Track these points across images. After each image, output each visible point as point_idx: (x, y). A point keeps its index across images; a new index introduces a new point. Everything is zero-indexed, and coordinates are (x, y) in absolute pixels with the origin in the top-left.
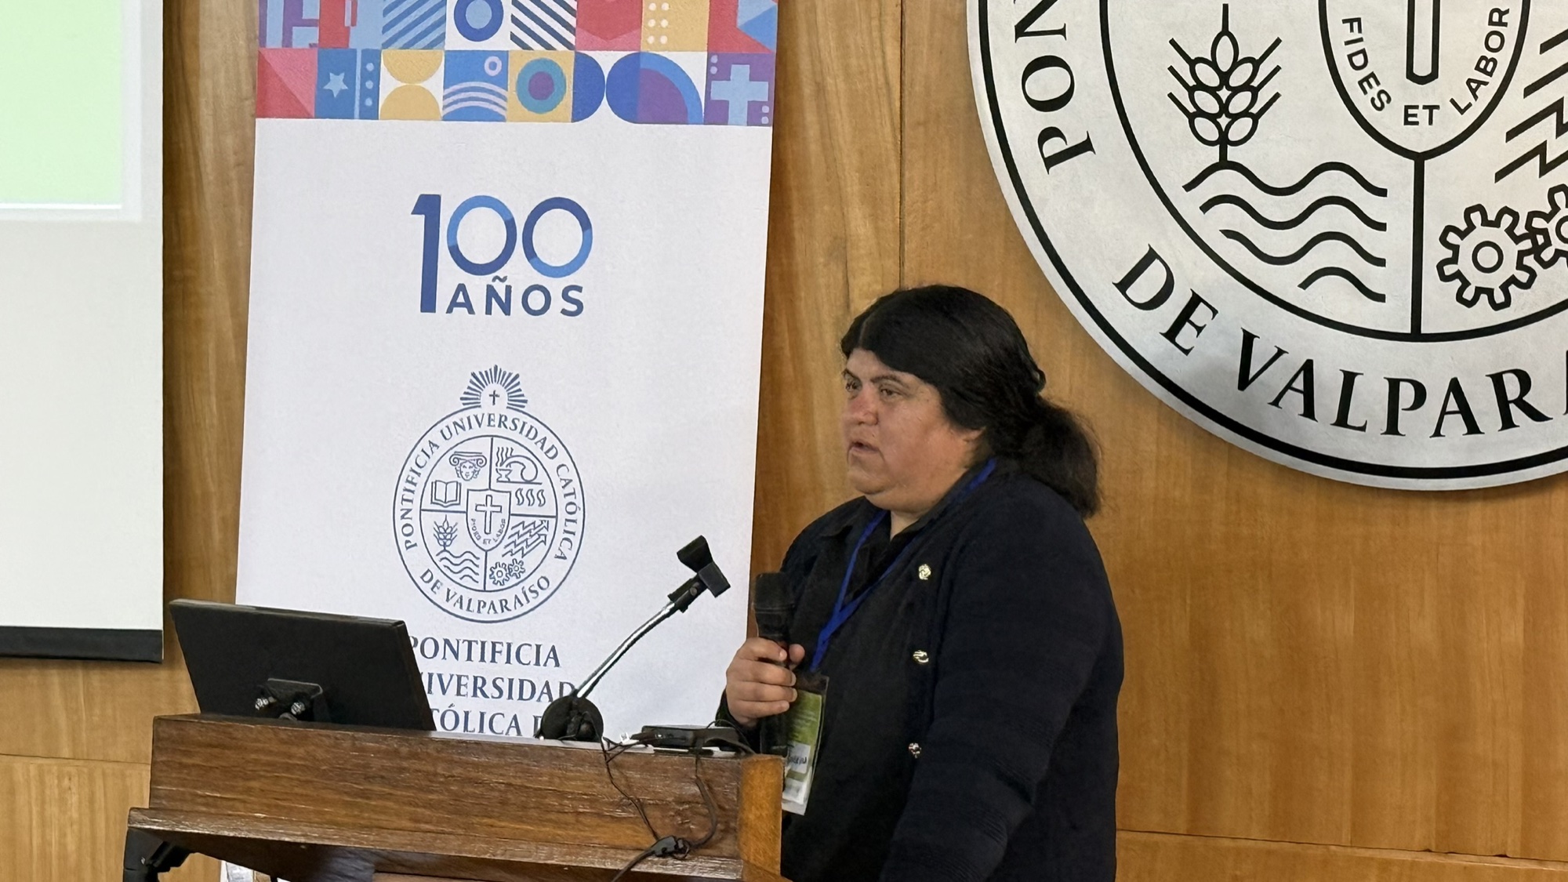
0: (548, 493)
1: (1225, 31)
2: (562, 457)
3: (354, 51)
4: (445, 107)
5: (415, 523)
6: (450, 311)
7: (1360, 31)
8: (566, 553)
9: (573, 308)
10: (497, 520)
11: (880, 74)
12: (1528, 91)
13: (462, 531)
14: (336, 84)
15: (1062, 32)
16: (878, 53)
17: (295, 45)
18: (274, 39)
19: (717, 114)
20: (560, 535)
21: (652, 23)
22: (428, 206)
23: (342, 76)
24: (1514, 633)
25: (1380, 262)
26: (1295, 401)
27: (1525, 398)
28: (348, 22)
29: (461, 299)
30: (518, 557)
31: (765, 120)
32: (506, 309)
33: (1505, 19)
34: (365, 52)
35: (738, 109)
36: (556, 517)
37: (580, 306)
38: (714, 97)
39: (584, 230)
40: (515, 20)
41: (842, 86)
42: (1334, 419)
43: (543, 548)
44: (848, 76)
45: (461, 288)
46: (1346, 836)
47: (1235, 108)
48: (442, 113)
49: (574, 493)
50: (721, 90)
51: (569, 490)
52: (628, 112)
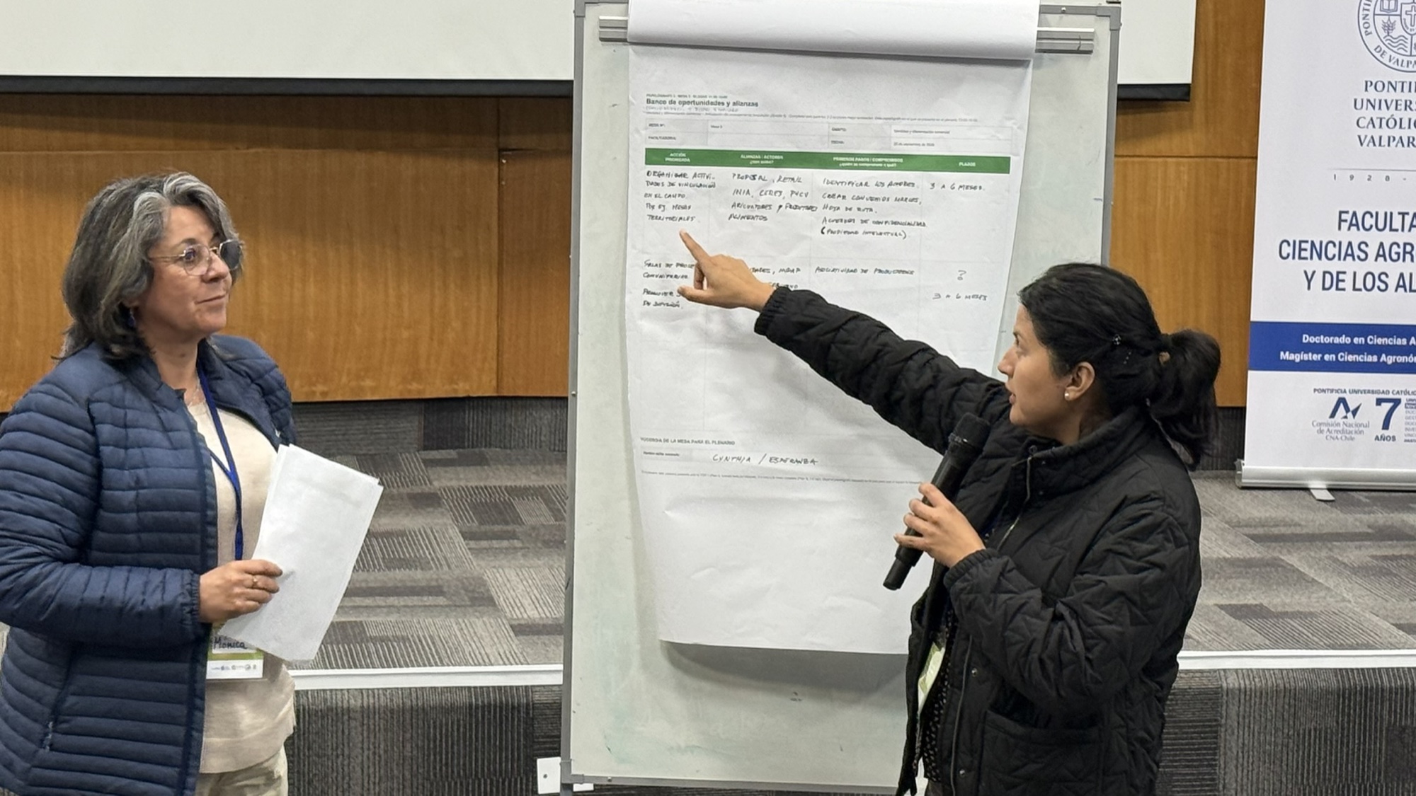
5: (1371, 22)
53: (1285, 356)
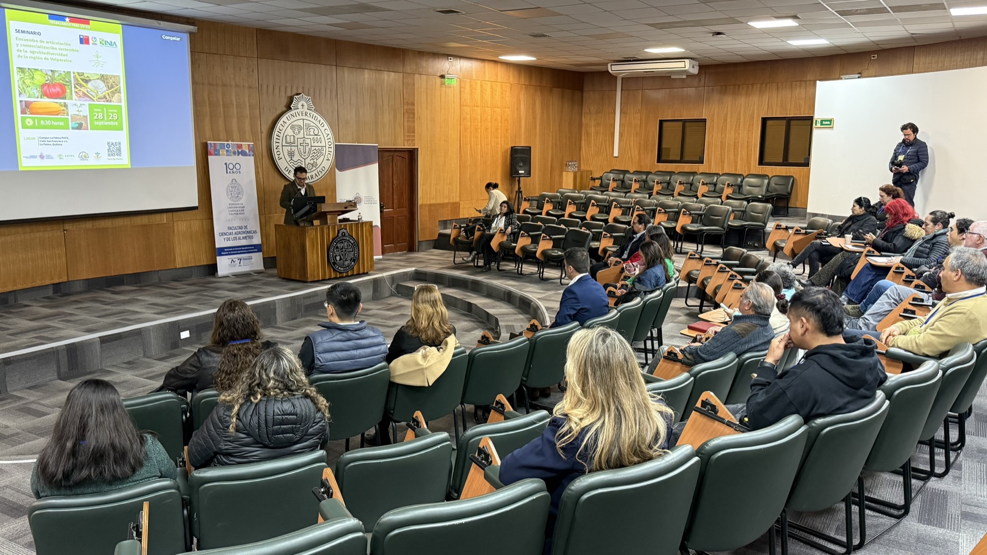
0: (240, 190)
1: (291, 149)
2: (241, 186)
4: (226, 155)
5: (229, 193)
6: (229, 174)
9: (240, 173)
10: (236, 192)
13: (233, 194)
14: (216, 152)
15: (279, 149)
18: (209, 148)
22: (226, 164)
30: (238, 195)
36: (241, 192)
39: (239, 165)
40: (231, 147)
43: (240, 195)
50: (250, 153)
52: (242, 155)
53: (222, 253)
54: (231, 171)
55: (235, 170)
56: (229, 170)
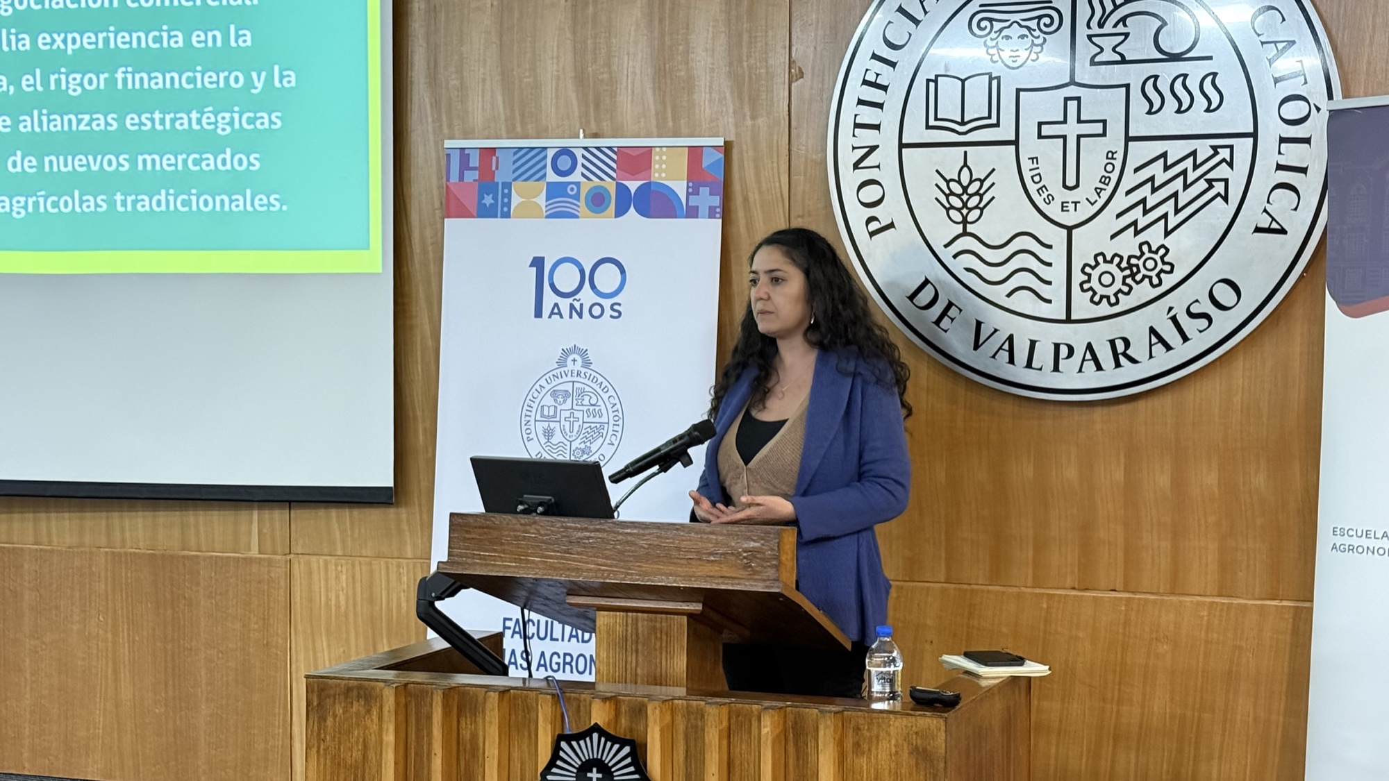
0: (604, 411)
1: (965, 165)
2: (611, 392)
3: (498, 183)
4: (546, 211)
5: (532, 428)
6: (550, 317)
7: (1037, 163)
8: (614, 442)
9: (616, 314)
10: (576, 425)
11: (778, 190)
12: (1128, 193)
13: (558, 432)
14: (488, 200)
15: (878, 167)
16: (777, 179)
17: (466, 180)
18: (454, 178)
19: (692, 213)
20: (610, 432)
21: (657, 166)
22: (538, 263)
23: (491, 196)
24: (1119, 475)
25: (1049, 283)
26: (1004, 355)
27: (1128, 352)
28: (494, 168)
29: (556, 311)
30: (588, 444)
31: (718, 215)
32: (580, 315)
33: (1115, 156)
34: (503, 183)
35: (704, 210)
36: (608, 423)
37: (620, 313)
38: (690, 204)
39: (621, 273)
40: (583, 165)
41: (757, 197)
42: (1025, 364)
43: (601, 440)
44: (760, 192)
45: (556, 305)
46: (1030, 583)
47: (970, 204)
48: (545, 214)
49: (617, 411)
50: (694, 201)
51: (615, 409)
52: (645, 212)
54: (564, 304)
55: (587, 296)
56: (549, 298)
